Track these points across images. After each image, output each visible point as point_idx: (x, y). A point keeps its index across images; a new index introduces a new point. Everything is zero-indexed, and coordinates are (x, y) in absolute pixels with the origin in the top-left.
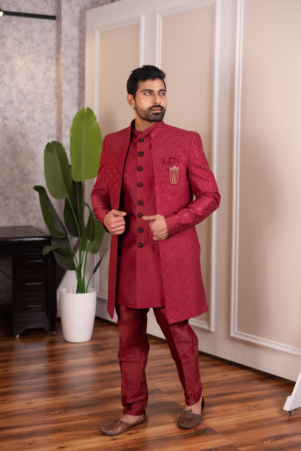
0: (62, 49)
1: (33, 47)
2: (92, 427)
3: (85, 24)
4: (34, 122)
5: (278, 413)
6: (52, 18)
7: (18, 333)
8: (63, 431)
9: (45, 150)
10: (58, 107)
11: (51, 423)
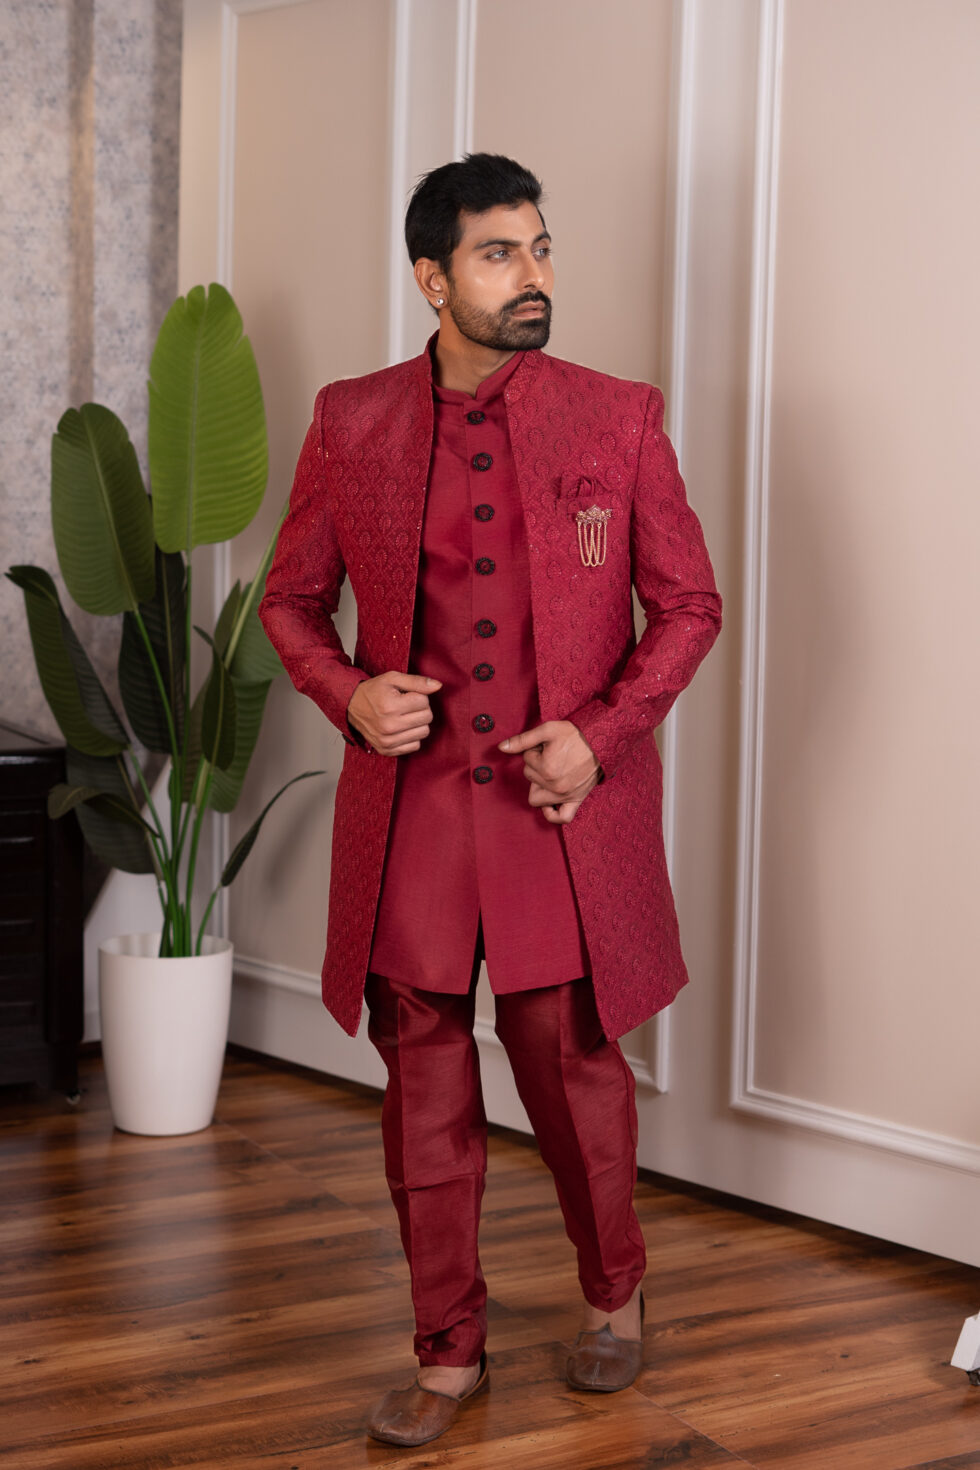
0: (96, 71)
2: (277, 1445)
5: (930, 1376)
9: (55, 436)
10: (77, 282)
11: (122, 1432)
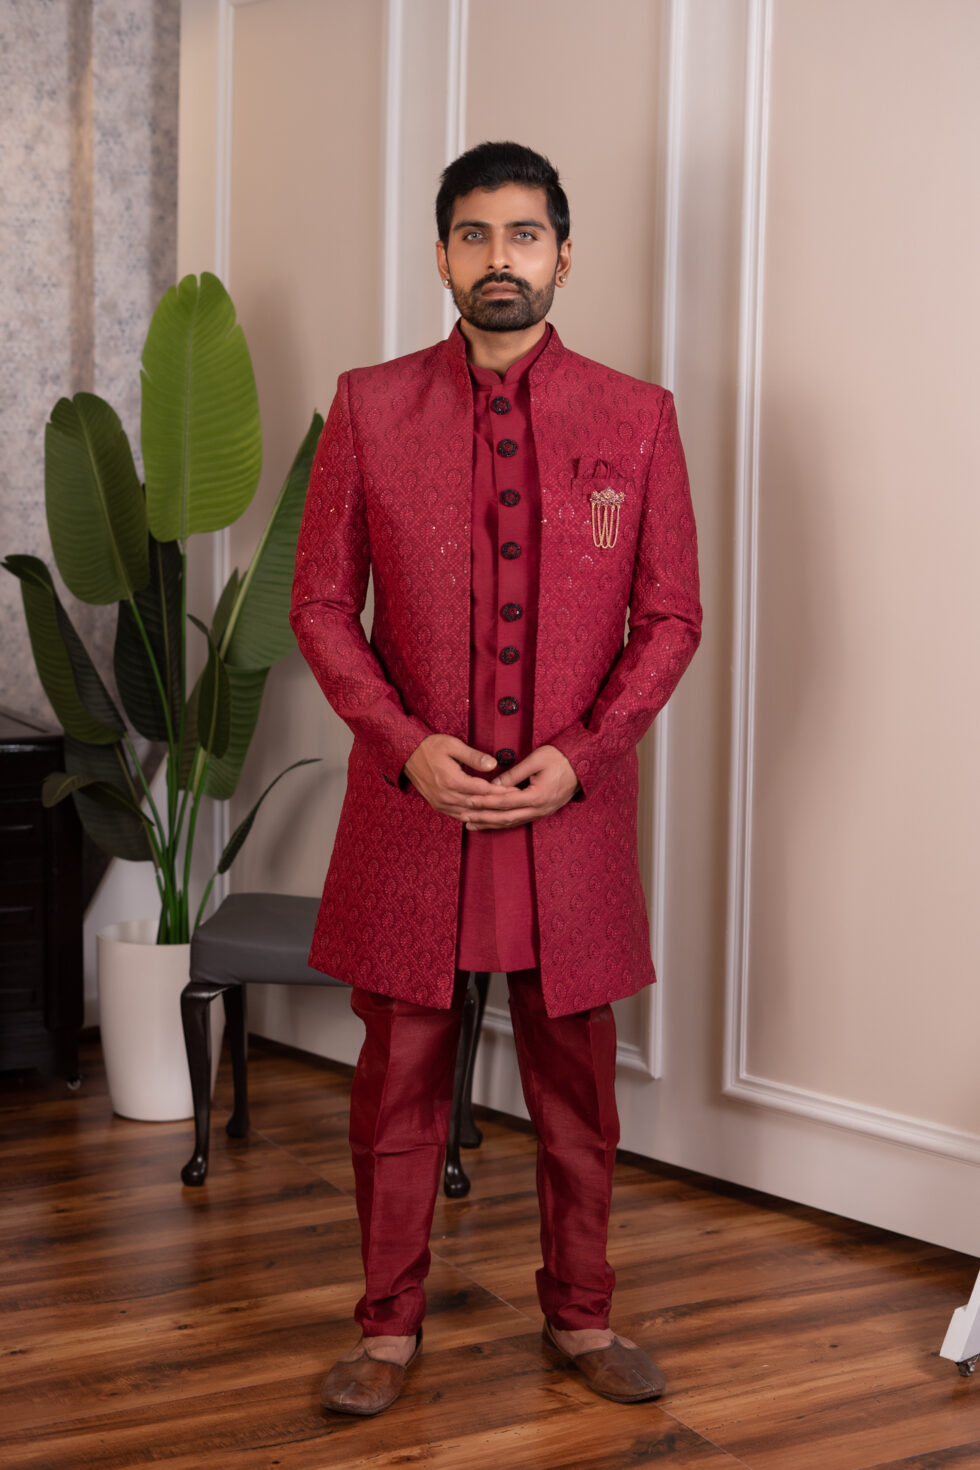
0: (95, 64)
2: (260, 1438)
5: (918, 1368)
10: (77, 273)
11: (106, 1424)
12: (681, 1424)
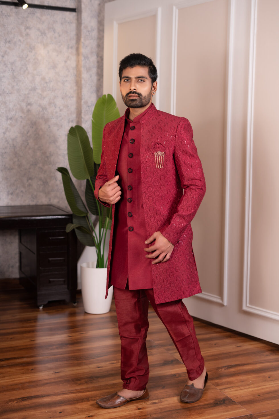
0: (82, 40)
1: (55, 38)
3: (104, 17)
4: (56, 108)
6: (73, 10)
7: (42, 305)
8: (90, 400)
9: (68, 134)
10: (78, 94)
11: (78, 392)
12: (227, 396)
